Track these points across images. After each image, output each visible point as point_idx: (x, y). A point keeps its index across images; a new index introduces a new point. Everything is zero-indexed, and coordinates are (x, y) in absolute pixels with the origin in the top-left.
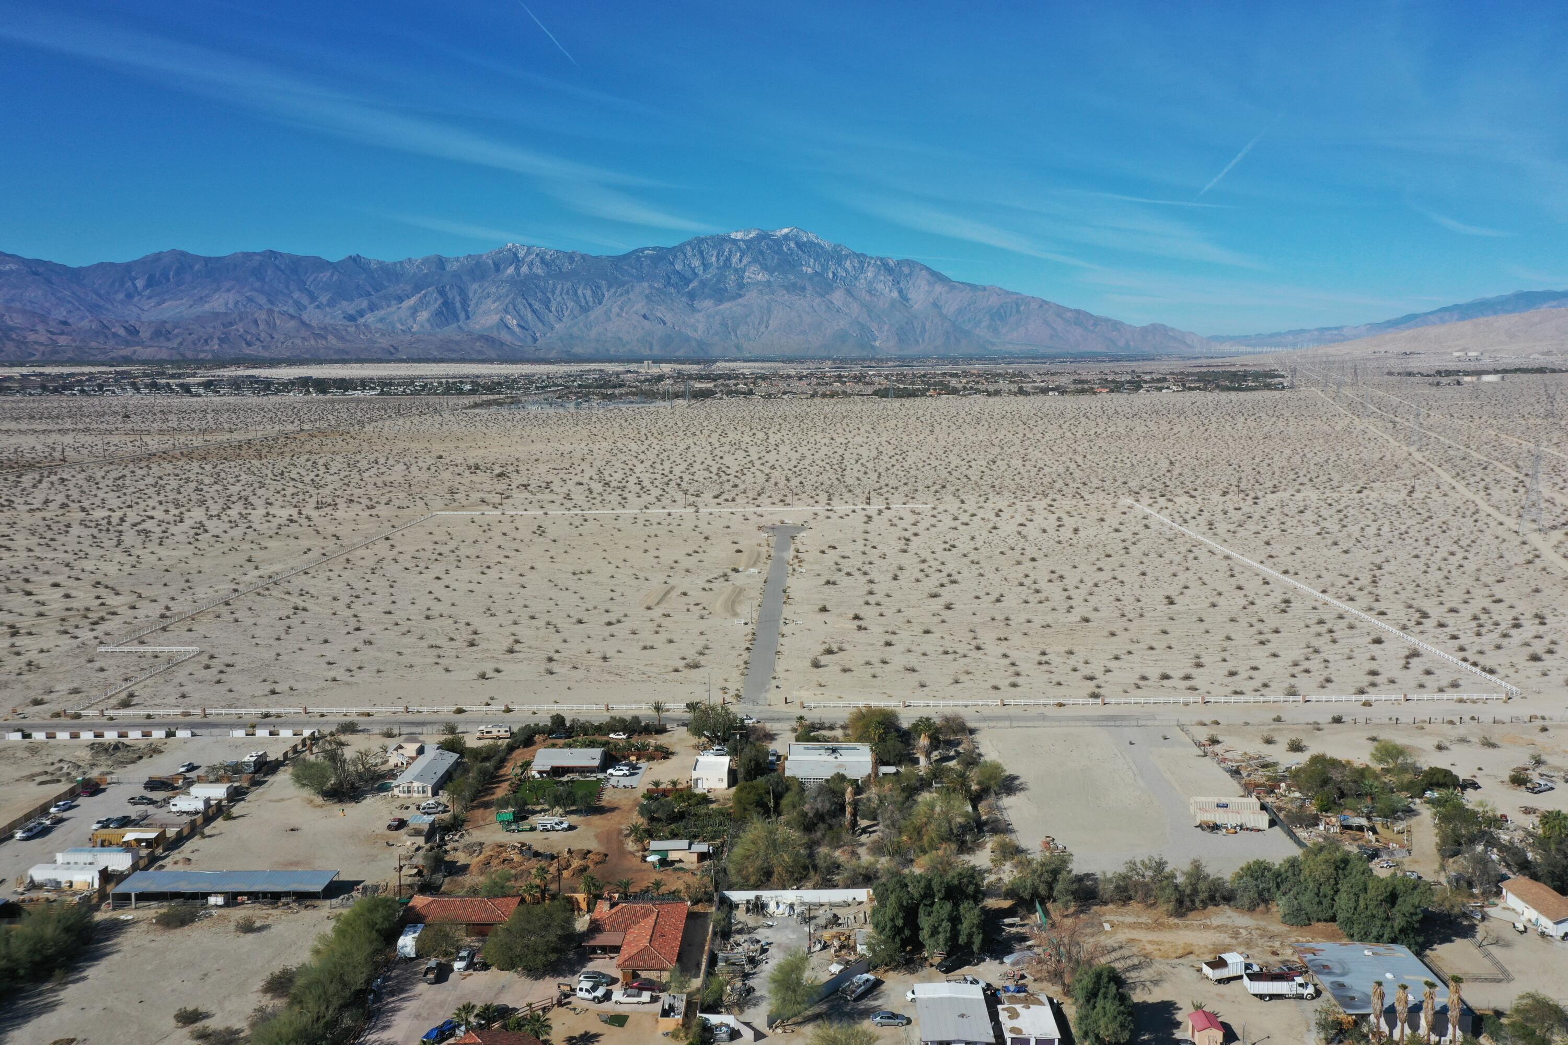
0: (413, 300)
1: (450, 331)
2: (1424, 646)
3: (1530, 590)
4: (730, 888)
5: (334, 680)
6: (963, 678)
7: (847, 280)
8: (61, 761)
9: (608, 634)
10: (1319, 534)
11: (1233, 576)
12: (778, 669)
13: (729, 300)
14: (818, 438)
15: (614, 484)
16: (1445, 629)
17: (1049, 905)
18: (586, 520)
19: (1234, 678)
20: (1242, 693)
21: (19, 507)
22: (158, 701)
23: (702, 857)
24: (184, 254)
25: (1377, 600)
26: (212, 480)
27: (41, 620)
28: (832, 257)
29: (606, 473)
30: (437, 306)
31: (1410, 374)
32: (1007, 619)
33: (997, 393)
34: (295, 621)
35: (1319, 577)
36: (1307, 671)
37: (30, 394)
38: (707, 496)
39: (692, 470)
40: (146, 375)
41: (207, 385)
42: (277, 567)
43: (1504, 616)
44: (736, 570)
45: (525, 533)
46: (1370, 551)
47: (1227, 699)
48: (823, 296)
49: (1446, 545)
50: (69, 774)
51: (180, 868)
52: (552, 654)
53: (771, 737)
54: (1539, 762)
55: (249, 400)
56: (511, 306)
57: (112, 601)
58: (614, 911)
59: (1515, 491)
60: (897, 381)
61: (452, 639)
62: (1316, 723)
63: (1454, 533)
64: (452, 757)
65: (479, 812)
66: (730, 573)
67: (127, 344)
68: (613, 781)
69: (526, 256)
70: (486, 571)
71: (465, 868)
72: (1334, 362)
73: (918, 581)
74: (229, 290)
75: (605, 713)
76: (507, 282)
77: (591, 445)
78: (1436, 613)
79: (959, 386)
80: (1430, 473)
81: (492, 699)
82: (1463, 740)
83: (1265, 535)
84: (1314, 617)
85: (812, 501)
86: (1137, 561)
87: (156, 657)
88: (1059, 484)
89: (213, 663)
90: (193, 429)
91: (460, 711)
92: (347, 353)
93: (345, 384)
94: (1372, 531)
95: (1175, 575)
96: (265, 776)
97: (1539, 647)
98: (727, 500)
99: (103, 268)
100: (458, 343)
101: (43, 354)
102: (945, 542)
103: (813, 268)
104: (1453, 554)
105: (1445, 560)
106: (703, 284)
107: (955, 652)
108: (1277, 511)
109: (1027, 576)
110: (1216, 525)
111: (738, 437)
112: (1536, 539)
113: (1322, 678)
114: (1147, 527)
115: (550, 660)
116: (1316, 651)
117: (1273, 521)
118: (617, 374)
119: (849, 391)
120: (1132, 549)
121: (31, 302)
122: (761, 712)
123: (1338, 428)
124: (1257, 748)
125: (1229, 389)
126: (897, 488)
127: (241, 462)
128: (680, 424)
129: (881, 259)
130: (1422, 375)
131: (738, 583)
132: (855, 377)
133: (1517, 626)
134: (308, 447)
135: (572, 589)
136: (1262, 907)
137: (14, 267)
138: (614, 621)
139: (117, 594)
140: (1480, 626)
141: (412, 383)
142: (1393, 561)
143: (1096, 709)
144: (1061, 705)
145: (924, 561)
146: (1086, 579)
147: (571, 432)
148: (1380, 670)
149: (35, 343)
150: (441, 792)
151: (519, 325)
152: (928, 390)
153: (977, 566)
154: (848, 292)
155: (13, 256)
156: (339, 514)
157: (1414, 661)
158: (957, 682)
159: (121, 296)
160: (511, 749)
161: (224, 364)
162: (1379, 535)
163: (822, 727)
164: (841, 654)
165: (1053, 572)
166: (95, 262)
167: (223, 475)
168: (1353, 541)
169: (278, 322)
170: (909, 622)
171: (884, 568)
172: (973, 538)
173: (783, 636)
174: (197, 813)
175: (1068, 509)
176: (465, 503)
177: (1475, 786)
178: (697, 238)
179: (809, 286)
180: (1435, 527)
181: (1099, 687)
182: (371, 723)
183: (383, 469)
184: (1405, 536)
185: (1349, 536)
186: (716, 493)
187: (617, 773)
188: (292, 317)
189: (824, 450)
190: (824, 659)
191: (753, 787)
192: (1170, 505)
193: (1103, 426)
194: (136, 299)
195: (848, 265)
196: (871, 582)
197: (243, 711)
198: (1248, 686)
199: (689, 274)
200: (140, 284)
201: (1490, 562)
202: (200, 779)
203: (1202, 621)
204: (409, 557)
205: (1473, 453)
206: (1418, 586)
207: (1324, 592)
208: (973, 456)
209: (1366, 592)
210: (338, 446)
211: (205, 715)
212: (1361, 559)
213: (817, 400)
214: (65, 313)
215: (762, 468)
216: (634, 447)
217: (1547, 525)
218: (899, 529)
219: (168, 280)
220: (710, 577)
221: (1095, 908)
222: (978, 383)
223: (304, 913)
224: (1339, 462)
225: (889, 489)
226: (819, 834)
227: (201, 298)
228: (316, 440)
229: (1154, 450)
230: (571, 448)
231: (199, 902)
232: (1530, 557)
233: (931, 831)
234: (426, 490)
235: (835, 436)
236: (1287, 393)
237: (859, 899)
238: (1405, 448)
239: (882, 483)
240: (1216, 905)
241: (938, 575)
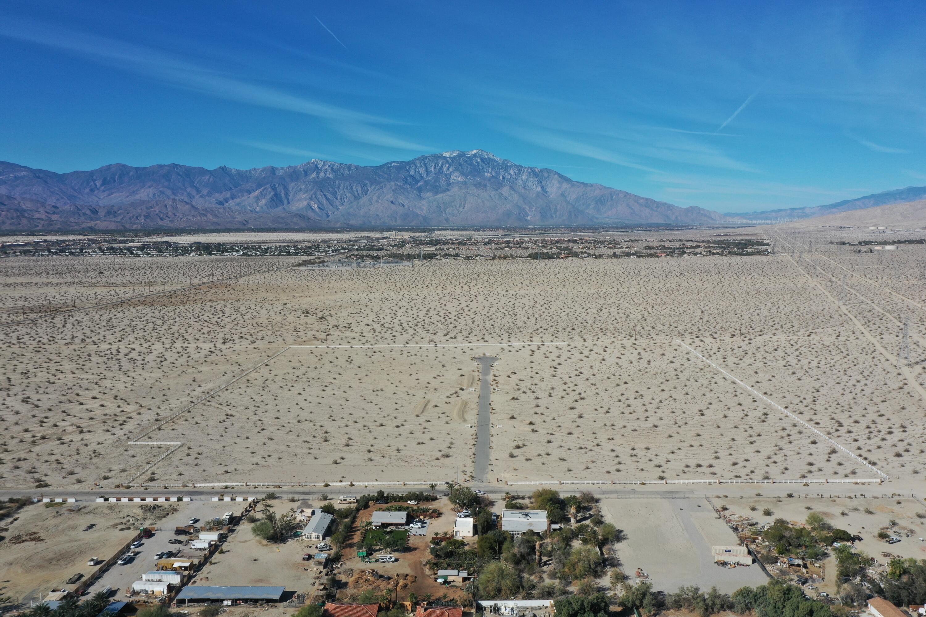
0: (256, 193)
1: (279, 211)
2: (839, 447)
3: (900, 407)
4: (481, 598)
5: (257, 464)
6: (591, 465)
7: (511, 181)
8: (128, 516)
9: (397, 433)
10: (785, 366)
11: (736, 396)
12: (491, 458)
13: (442, 192)
14: (499, 290)
15: (387, 325)
16: (850, 434)
17: (641, 610)
18: (374, 352)
19: (736, 466)
20: (739, 477)
21: (59, 341)
22: (168, 478)
23: (465, 579)
24: (124, 166)
25: (815, 414)
26: (161, 321)
27: (92, 422)
28: (502, 167)
29: (381, 316)
30: (270, 196)
31: (843, 243)
32: (613, 425)
33: (601, 256)
34: (228, 423)
35: (784, 397)
36: (775, 462)
37: (42, 256)
38: (440, 334)
39: (430, 315)
40: (106, 241)
41: (142, 248)
42: (210, 386)
43: (883, 425)
44: (462, 389)
45: (342, 361)
46: (813, 379)
47: (732, 481)
48: (497, 190)
49: (856, 376)
50: (134, 524)
51: (204, 583)
52: (370, 448)
53: (492, 504)
54: (894, 524)
55: (168, 260)
56: (314, 196)
57: (127, 408)
58: (426, 613)
59: (897, 336)
60: (543, 246)
61: (314, 437)
62: (779, 497)
63: (860, 366)
64: (329, 517)
65: (347, 550)
66: (460, 391)
67: (92, 219)
68: (413, 531)
69: (323, 167)
70: (325, 388)
71: (346, 584)
72: (799, 233)
73: (563, 397)
74: (150, 187)
75: (403, 487)
76: (311, 182)
77: (369, 295)
78: (847, 423)
79: (579, 251)
80: (850, 322)
81: (343, 477)
82: (856, 509)
83: (754, 367)
84: (780, 425)
85: (499, 339)
86: (683, 384)
87: (160, 448)
88: (638, 328)
89: (191, 451)
90: (141, 283)
91: (327, 485)
92: (219, 224)
93: (221, 248)
94: (814, 364)
95: (704, 395)
96: (234, 526)
97: (901, 448)
98: (452, 338)
99: (77, 174)
100: (283, 218)
101: (43, 225)
103: (491, 174)
104: (859, 382)
105: (854, 386)
106: (426, 183)
107: (586, 448)
108: (762, 349)
109: (623, 394)
110: (728, 358)
111: (453, 289)
112: (906, 371)
113: (783, 467)
114: (688, 359)
115: (369, 451)
116: (781, 449)
117: (759, 356)
118: (378, 239)
119: (514, 254)
120: (681, 375)
121: (35, 194)
122: (485, 487)
123: (799, 286)
124: (746, 513)
125: (735, 254)
126: (546, 330)
127: (174, 307)
128: (419, 279)
129: (531, 169)
130: (851, 245)
131: (464, 398)
132: (517, 243)
133: (890, 433)
134: (209, 296)
135: (374, 402)
136: (747, 612)
137: (26, 173)
138: (400, 425)
139: (128, 404)
140: (870, 432)
141: (260, 247)
142: (825, 387)
143: (661, 486)
144: (643, 484)
145: (565, 383)
146: (655, 397)
147: (356, 285)
148: (814, 462)
149: (39, 219)
150: (327, 538)
151: (319, 207)
152: (560, 254)
153: (595, 387)
154: (512, 188)
155: (25, 167)
156: (237, 347)
157: (833, 456)
158: (588, 468)
159: (87, 190)
160: (358, 510)
161: (150, 233)
162: (818, 367)
163: (518, 498)
164: (524, 448)
165: (637, 392)
166: (73, 171)
167: (166, 318)
168: (804, 372)
169: (178, 206)
170: (560, 426)
171: (543, 389)
172: (592, 367)
173: (492, 436)
174: (205, 549)
175: (644, 346)
176: (305, 339)
177: (860, 539)
178: (422, 156)
179: (488, 184)
180: (850, 362)
181: (663, 472)
182: (282, 492)
183: (255, 314)
184: (833, 368)
185: (802, 368)
186: (445, 332)
187: (415, 527)
188: (187, 203)
189: (504, 300)
190: (516, 452)
191: (487, 538)
192: (701, 344)
193: (663, 282)
194: (96, 192)
195: (511, 171)
196: (537, 398)
197: (214, 484)
198: (743, 472)
199: (418, 177)
200: (98, 183)
201: (879, 388)
202: (202, 529)
203: (719, 427)
204: (281, 379)
205: (876, 307)
206: (838, 404)
207: (786, 408)
208: (589, 305)
209: (809, 408)
210: (226, 295)
211: (194, 487)
212: (808, 383)
213: (496, 261)
214: (55, 201)
215: (469, 313)
216: (394, 296)
217: (914, 361)
219: (115, 181)
220: (448, 395)
221: (664, 612)
222: (589, 248)
223: (271, 610)
224: (798, 313)
225: (542, 330)
226: (522, 566)
227: (134, 192)
228: (212, 291)
229: (692, 302)
230: (358, 298)
231: (218, 603)
232: (901, 384)
233: (580, 567)
234: (281, 329)
235: (509, 289)
236: (770, 258)
237: (545, 605)
238: (837, 302)
239: (538, 325)
240: (725, 611)
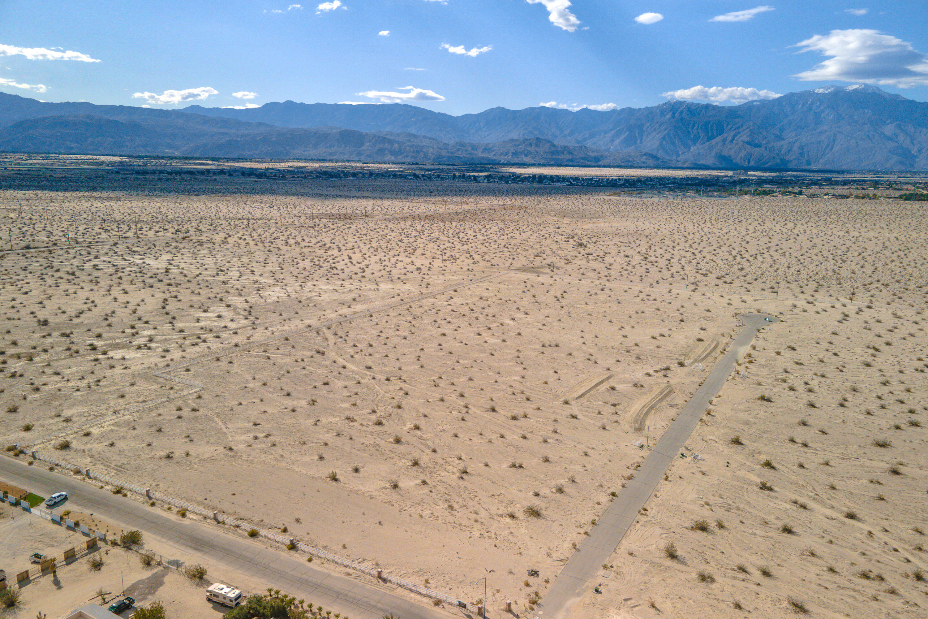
0: (612, 133)
1: (631, 150)
14: (836, 230)
30: (625, 136)
38: (714, 275)
44: (682, 364)
45: (549, 297)
56: (667, 136)
60: (923, 188)
66: (675, 367)
69: (679, 107)
73: (869, 414)
85: (799, 291)
87: (172, 388)
98: (725, 282)
100: (632, 157)
102: (920, 359)
119: (879, 194)
126: (887, 285)
131: (673, 381)
145: (886, 384)
170: (833, 488)
171: (834, 387)
173: (668, 478)
178: (791, 94)
186: (722, 274)
196: (812, 405)
211: (86, 477)
213: (849, 200)
215: (774, 254)
218: (872, 334)
220: (651, 371)
225: (879, 285)
239: (875, 277)
241: (899, 408)
